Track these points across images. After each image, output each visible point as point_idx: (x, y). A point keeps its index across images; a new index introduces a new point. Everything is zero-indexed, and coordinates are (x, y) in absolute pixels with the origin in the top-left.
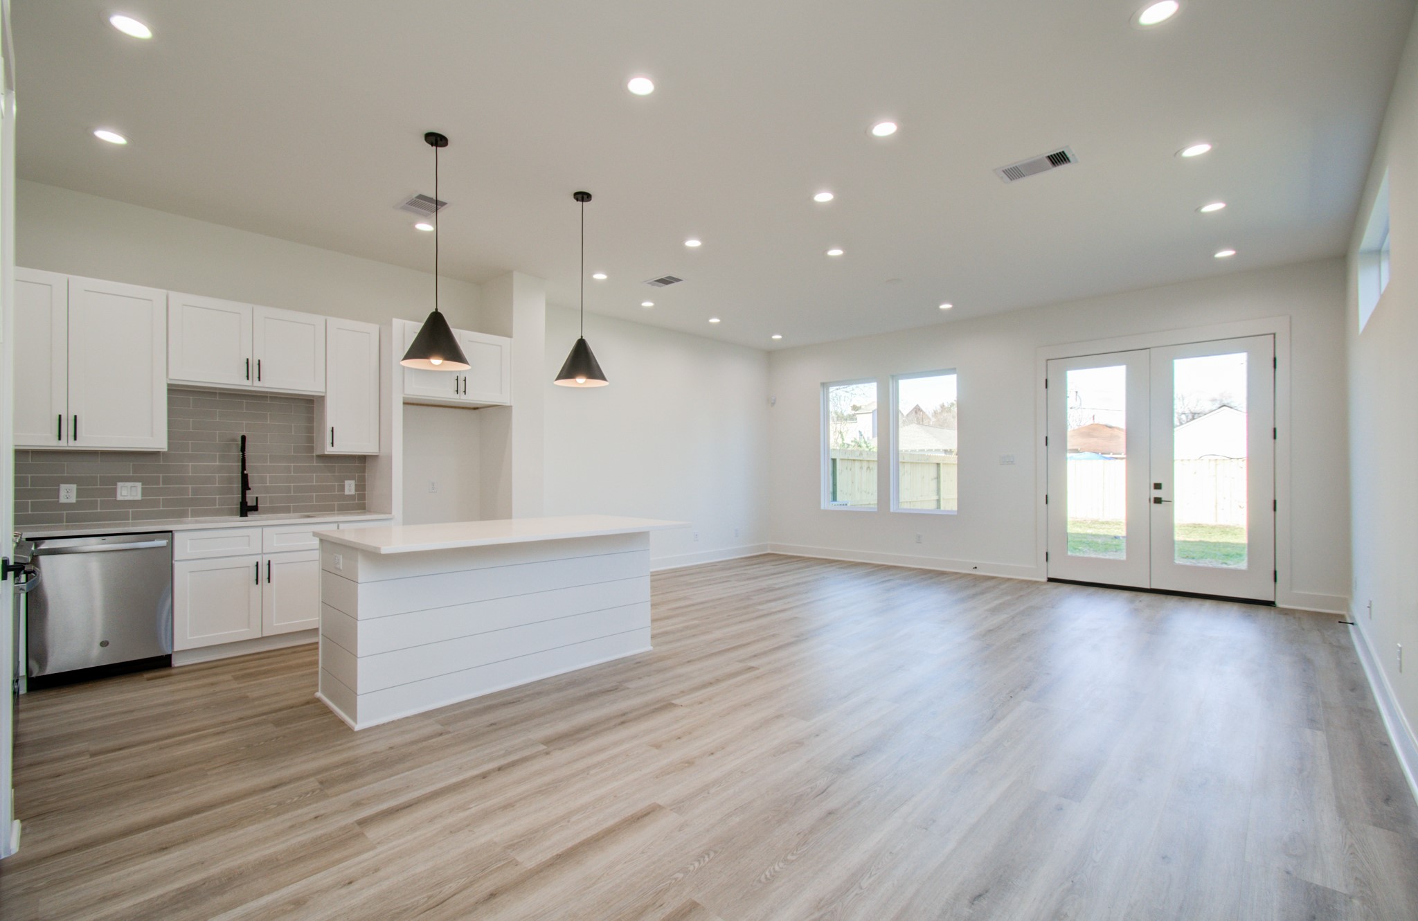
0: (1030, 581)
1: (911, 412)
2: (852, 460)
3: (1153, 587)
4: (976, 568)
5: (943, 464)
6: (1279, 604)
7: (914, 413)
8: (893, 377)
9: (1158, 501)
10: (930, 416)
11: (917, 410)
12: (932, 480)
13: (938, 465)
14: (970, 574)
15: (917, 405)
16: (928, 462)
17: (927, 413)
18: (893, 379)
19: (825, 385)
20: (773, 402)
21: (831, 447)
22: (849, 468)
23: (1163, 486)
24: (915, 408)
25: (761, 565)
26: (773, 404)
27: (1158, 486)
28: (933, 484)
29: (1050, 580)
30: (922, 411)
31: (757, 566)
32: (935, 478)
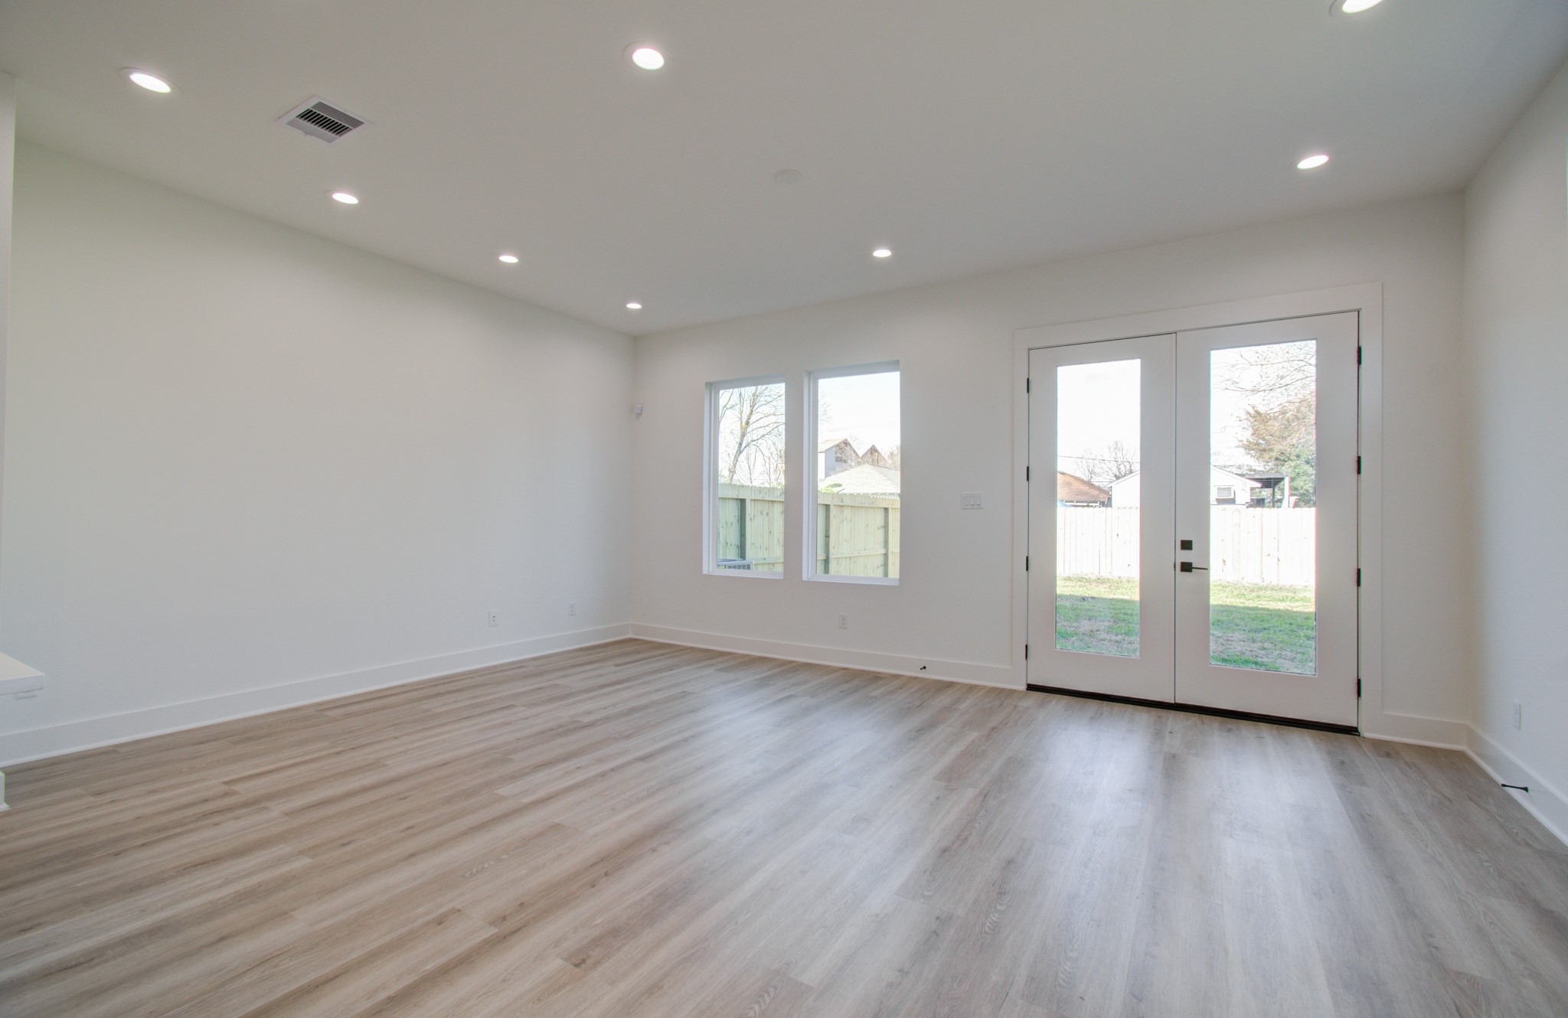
0: (1002, 690)
1: (866, 453)
2: (769, 501)
3: (1179, 701)
4: (925, 668)
5: (892, 509)
6: (1366, 732)
7: (869, 453)
8: (809, 373)
9: (1187, 567)
10: (886, 457)
11: (873, 450)
12: (878, 529)
13: (886, 509)
14: (916, 678)
15: (873, 446)
16: (873, 505)
17: (883, 454)
18: (809, 378)
19: (713, 387)
20: (639, 412)
21: (721, 480)
22: (765, 513)
23: (1194, 545)
24: (871, 449)
25: (597, 665)
26: (639, 415)
27: (1186, 545)
28: (880, 533)
29: (1031, 688)
30: (877, 451)
31: (590, 667)
32: (882, 527)
